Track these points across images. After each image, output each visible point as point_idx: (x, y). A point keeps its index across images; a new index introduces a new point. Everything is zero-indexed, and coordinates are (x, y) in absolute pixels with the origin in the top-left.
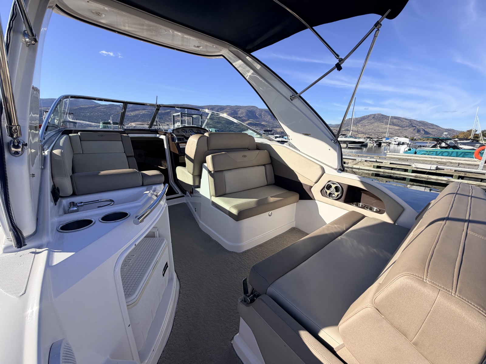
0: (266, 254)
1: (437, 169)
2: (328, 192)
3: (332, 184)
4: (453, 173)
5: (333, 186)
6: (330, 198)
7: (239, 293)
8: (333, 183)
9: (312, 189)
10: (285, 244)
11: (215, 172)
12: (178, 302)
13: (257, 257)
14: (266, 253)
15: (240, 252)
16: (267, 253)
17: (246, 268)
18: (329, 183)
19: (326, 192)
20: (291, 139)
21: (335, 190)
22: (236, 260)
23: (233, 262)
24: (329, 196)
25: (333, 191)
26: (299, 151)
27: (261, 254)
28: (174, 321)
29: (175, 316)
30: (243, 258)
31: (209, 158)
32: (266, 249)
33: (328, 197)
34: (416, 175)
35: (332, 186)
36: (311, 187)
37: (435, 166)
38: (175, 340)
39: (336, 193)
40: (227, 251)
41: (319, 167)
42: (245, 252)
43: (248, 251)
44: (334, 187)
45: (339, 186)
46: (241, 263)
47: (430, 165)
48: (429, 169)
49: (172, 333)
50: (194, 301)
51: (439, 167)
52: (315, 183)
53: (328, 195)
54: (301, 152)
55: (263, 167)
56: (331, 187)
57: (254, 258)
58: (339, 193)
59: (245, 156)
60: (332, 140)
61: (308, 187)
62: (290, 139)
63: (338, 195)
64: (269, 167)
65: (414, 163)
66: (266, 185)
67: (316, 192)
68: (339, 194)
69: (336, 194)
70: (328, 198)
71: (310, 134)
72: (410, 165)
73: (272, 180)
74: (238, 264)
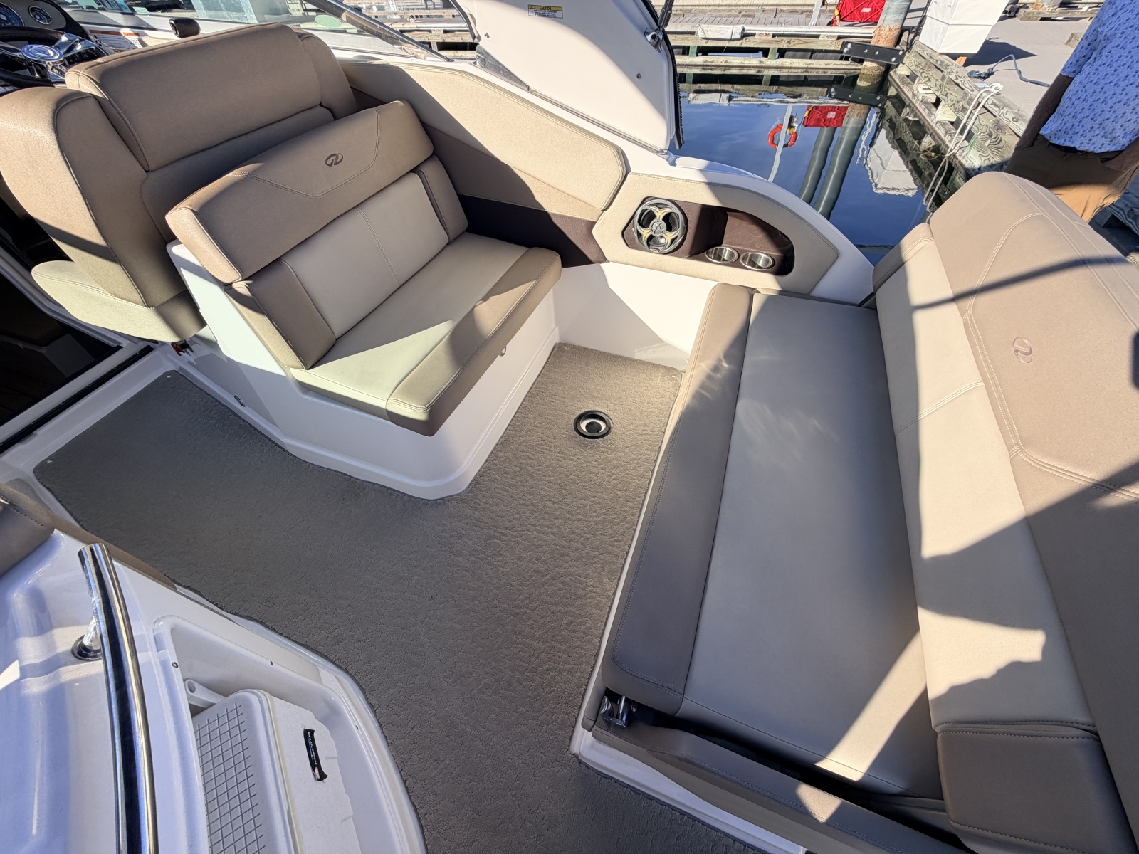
0: (530, 465)
1: (745, 35)
2: (646, 233)
3: (654, 209)
4: (769, 41)
5: (660, 214)
6: (650, 251)
7: (523, 615)
8: (656, 205)
9: (595, 231)
10: (560, 411)
11: (252, 278)
12: (386, 737)
13: (514, 486)
14: (529, 461)
15: (464, 489)
16: (530, 458)
17: (503, 534)
18: (646, 206)
19: (639, 235)
20: (487, 35)
21: (664, 225)
22: (467, 521)
23: (463, 532)
24: (649, 245)
25: (659, 229)
26: (529, 88)
27: (517, 469)
28: (410, 796)
29: (404, 782)
30: (479, 504)
31: (181, 219)
32: (522, 448)
33: (646, 248)
34: (706, 62)
35: (657, 215)
36: (592, 224)
37: (740, 28)
38: (445, 839)
39: (667, 233)
40: (426, 503)
41: (609, 153)
42: (476, 482)
43: (481, 474)
44: (662, 216)
45: (677, 211)
46: (482, 525)
47: (731, 27)
48: (729, 38)
49: (425, 830)
50: (427, 708)
51: (749, 29)
52: (604, 210)
53: (645, 243)
54: (533, 92)
55: (415, 181)
56: (651, 216)
57: (507, 491)
58: (678, 233)
59: (334, 160)
60: (646, 33)
61: (583, 227)
62: (482, 36)
63: (673, 241)
64: (434, 172)
65: (702, 25)
66: (449, 244)
67: (607, 236)
68: (676, 238)
69: (670, 236)
70: (646, 250)
71: (561, 9)
72: (693, 33)
73: (458, 219)
74: (477, 529)
